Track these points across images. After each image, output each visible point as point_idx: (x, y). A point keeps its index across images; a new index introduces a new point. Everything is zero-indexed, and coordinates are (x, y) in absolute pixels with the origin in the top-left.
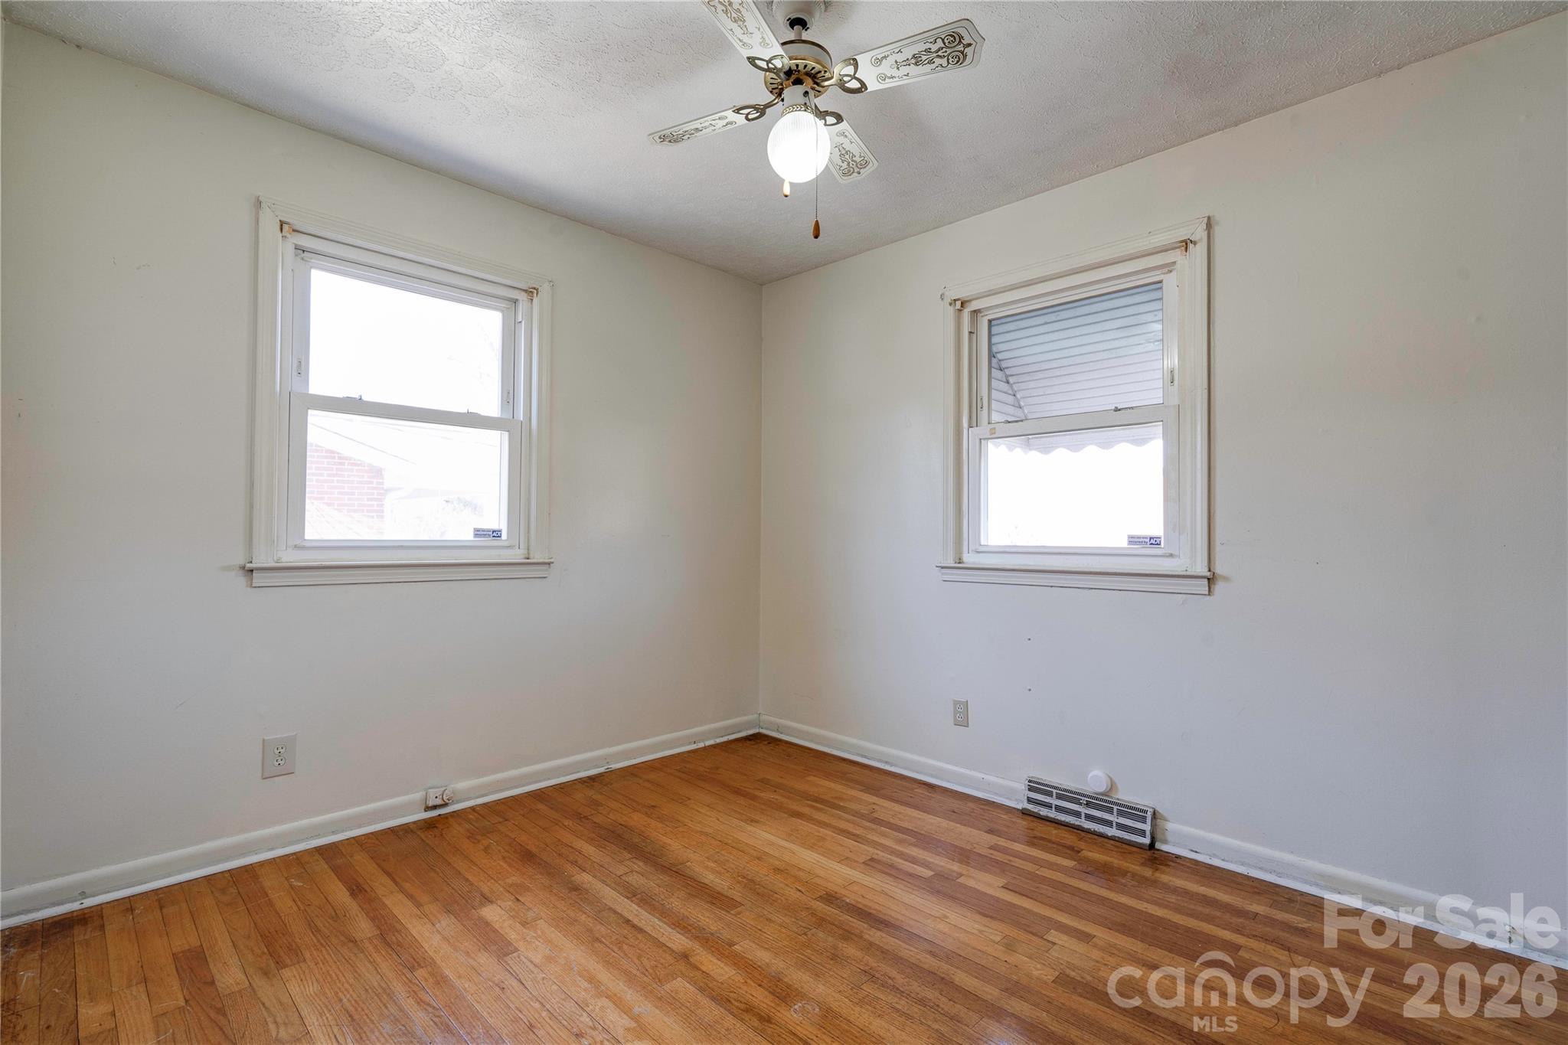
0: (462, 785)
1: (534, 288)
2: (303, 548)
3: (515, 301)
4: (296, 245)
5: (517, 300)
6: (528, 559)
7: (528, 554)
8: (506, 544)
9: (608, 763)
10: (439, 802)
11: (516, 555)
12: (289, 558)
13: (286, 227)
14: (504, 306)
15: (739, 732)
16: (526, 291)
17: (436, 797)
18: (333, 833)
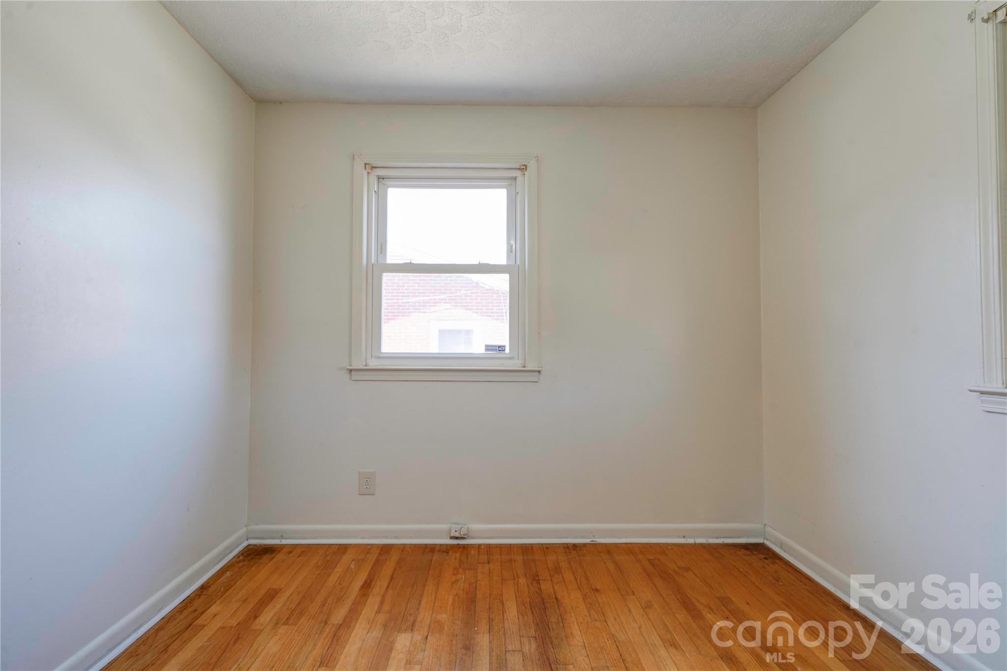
0: (476, 527)
1: (524, 165)
2: (379, 358)
3: (515, 179)
4: (378, 176)
5: (516, 177)
6: (524, 367)
7: (525, 363)
8: (508, 356)
9: (594, 536)
10: (457, 535)
11: (516, 364)
12: (373, 364)
13: (367, 166)
14: (506, 184)
15: (739, 537)
16: (519, 169)
17: (456, 531)
18: (395, 538)
